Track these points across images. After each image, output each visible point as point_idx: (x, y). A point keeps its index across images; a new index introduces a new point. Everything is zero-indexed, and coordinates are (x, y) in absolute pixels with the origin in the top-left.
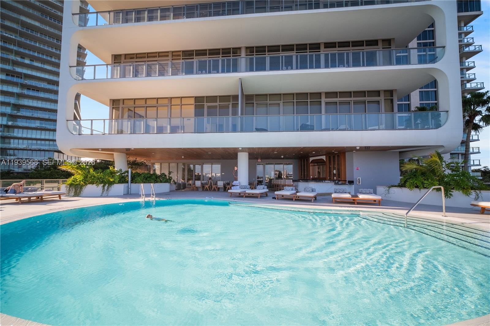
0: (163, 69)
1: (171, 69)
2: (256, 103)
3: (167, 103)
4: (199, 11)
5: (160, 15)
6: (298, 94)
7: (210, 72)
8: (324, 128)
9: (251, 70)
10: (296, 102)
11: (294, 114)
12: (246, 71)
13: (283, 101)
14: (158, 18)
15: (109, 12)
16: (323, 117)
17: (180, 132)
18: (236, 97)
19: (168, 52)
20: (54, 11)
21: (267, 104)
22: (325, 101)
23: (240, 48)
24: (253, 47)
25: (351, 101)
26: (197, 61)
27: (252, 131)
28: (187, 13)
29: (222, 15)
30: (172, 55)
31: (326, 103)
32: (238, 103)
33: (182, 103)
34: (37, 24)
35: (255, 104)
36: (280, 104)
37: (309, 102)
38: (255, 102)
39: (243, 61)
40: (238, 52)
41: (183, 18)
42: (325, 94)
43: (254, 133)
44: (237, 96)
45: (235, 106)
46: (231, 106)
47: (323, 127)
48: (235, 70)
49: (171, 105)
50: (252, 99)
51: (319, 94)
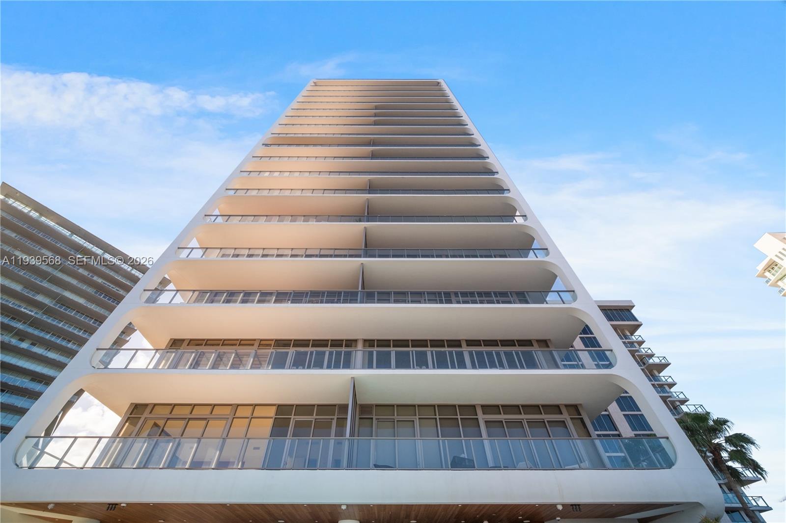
0: (239, 362)
1: (252, 359)
2: (376, 419)
3: (228, 413)
4: (308, 299)
5: (258, 299)
6: (440, 406)
7: (309, 367)
8: (492, 466)
9: (370, 366)
10: (439, 418)
11: (438, 437)
12: (363, 368)
13: (420, 417)
14: (254, 302)
15: (194, 291)
16: (486, 443)
17: (235, 467)
18: (344, 408)
19: (255, 340)
20: (117, 290)
21: (394, 421)
22: (485, 419)
23: (356, 341)
24: (374, 340)
25: (522, 421)
26: (293, 352)
27: (367, 468)
28: (292, 300)
29: (337, 303)
30: (260, 344)
31: (485, 421)
32: (347, 418)
33: (254, 415)
34: (81, 301)
35: (374, 420)
36: (415, 422)
37: (459, 419)
38: (374, 417)
39: (359, 355)
40: (353, 344)
41: (287, 303)
42: (481, 408)
43: (370, 471)
44: (346, 406)
45: (342, 422)
46: (334, 423)
47: (491, 464)
48: (347, 365)
49: (234, 418)
50: (371, 413)
51: (472, 407)
